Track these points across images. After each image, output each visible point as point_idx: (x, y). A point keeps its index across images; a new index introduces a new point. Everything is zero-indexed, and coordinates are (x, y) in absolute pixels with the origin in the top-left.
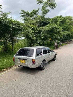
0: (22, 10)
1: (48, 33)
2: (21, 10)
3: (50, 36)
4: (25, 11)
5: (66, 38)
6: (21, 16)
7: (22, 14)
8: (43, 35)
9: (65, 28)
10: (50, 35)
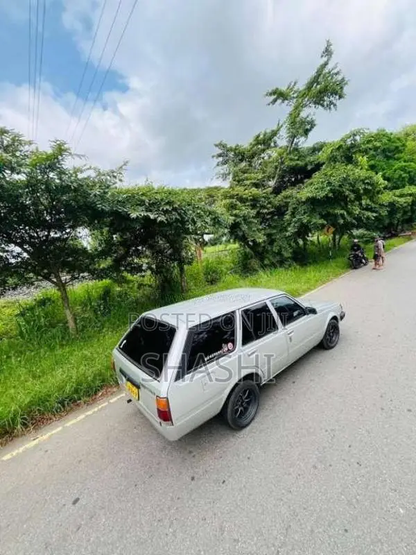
0: (217, 143)
1: (313, 211)
2: (216, 146)
3: (322, 221)
4: (228, 146)
5: (406, 217)
6: (218, 165)
7: (220, 155)
8: (296, 223)
9: (396, 176)
10: (322, 217)
